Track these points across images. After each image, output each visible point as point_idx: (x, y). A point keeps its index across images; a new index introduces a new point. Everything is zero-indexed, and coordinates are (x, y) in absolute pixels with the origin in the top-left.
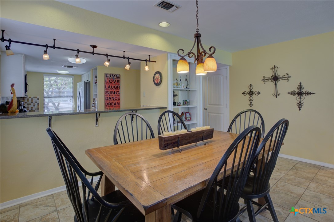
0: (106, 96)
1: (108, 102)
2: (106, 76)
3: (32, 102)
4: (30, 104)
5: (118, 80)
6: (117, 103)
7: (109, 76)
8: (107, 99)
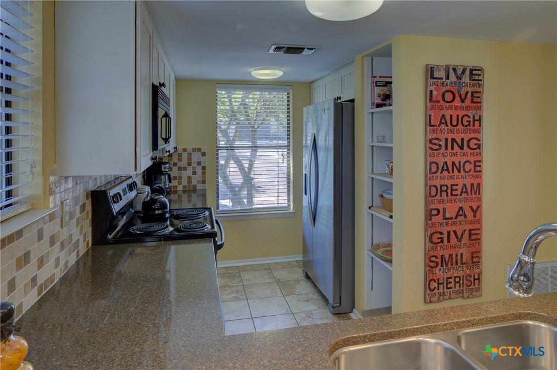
0: (434, 160)
1: (438, 183)
2: (432, 77)
3: (189, 164)
4: (185, 169)
5: (474, 89)
6: (472, 185)
7: (442, 74)
8: (434, 170)
